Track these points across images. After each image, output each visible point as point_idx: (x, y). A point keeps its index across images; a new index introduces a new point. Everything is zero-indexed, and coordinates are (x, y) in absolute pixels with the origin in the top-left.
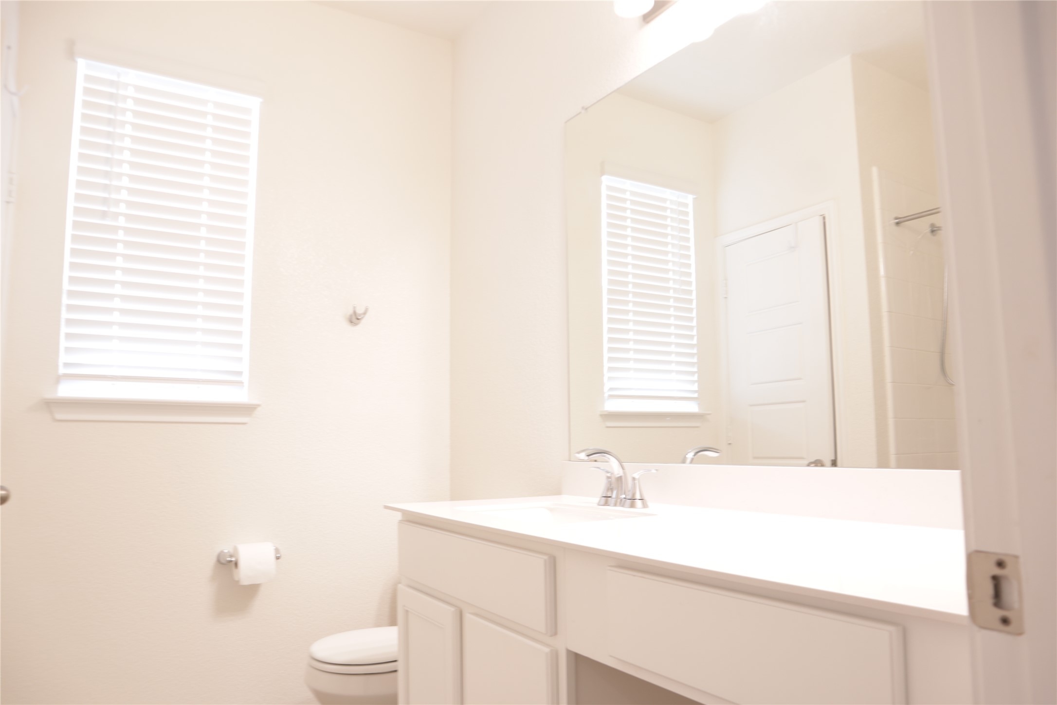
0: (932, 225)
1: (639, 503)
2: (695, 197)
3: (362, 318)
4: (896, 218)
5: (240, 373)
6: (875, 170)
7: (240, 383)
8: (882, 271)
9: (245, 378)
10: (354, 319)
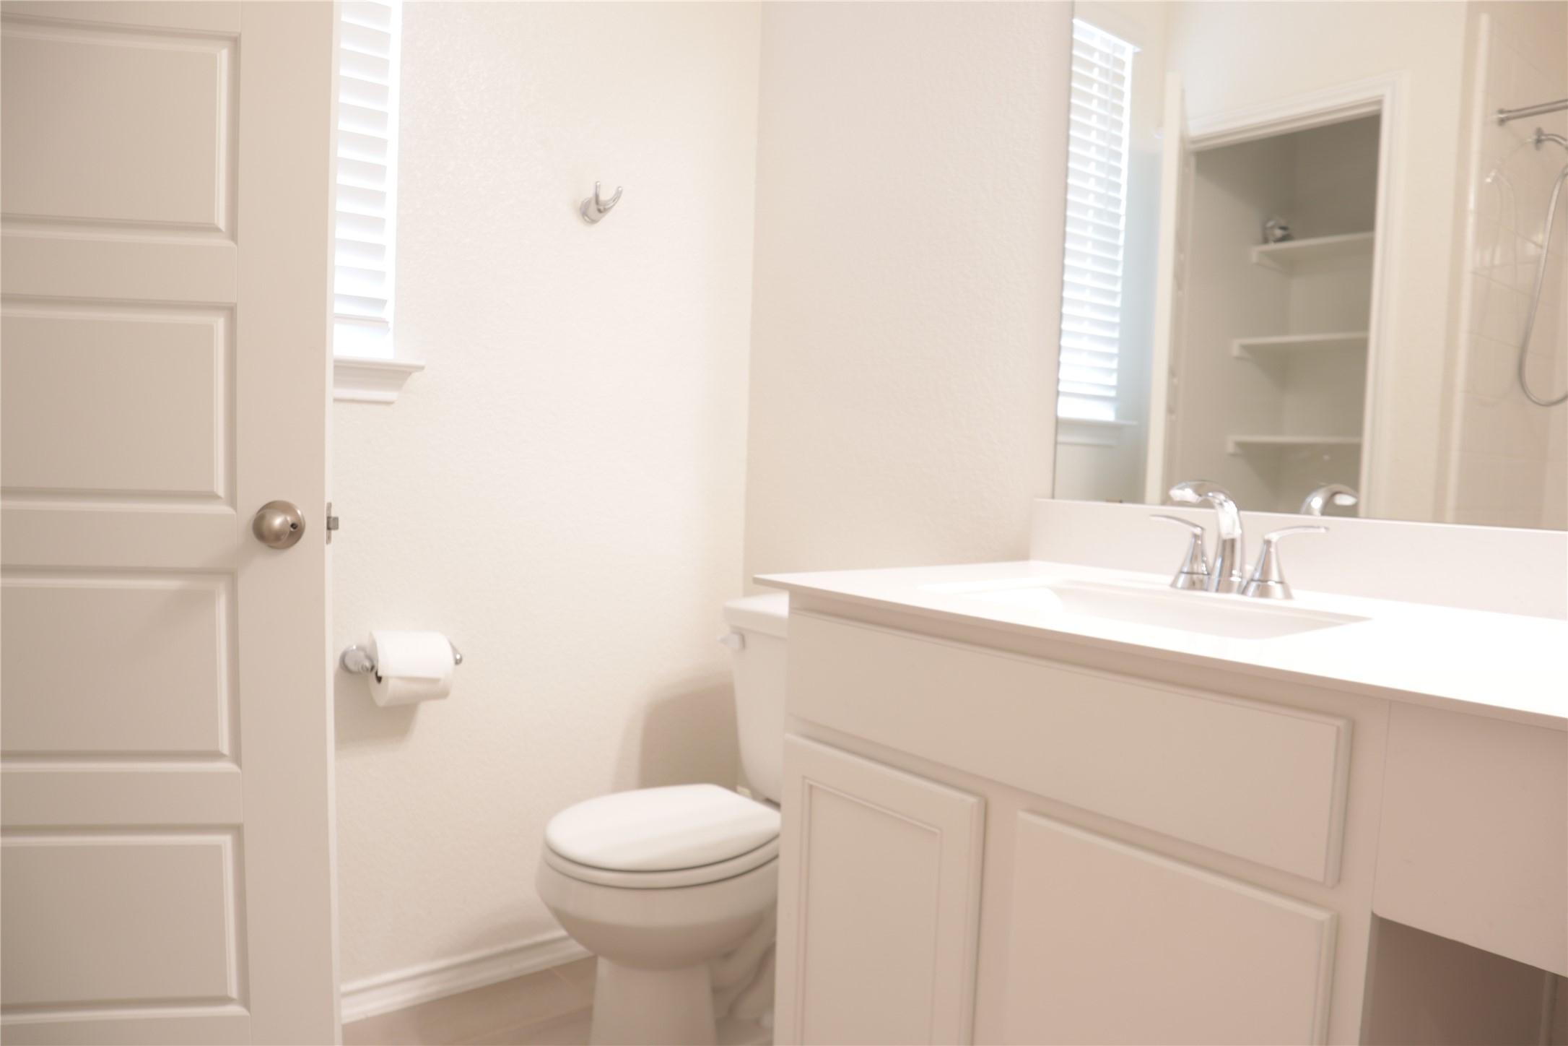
0: (1539, 132)
1: (1277, 589)
2: (1138, 50)
3: (612, 207)
4: (1501, 112)
5: (380, 303)
6: (1485, 20)
7: (382, 322)
8: (1472, 204)
9: (388, 313)
10: (594, 209)
